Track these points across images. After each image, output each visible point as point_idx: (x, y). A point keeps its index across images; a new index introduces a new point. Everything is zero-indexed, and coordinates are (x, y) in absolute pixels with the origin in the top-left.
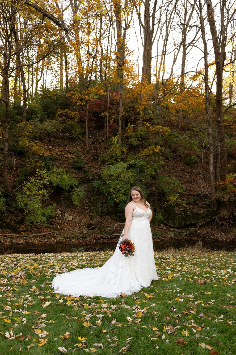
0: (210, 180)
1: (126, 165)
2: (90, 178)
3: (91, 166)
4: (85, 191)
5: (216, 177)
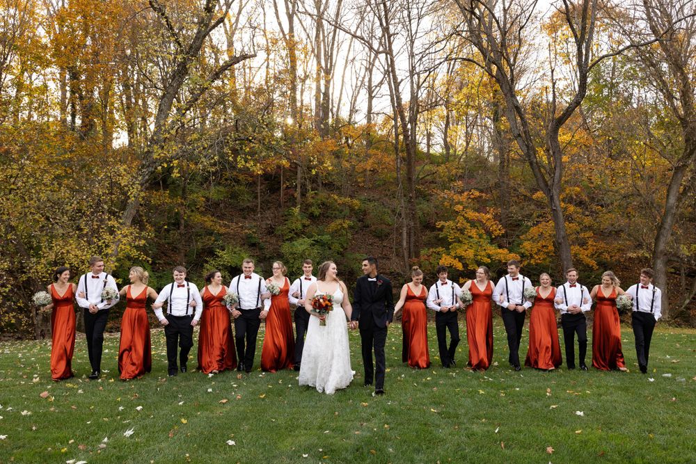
0: (403, 256)
1: (310, 241)
2: (268, 256)
3: (266, 242)
4: (263, 271)
5: (410, 253)
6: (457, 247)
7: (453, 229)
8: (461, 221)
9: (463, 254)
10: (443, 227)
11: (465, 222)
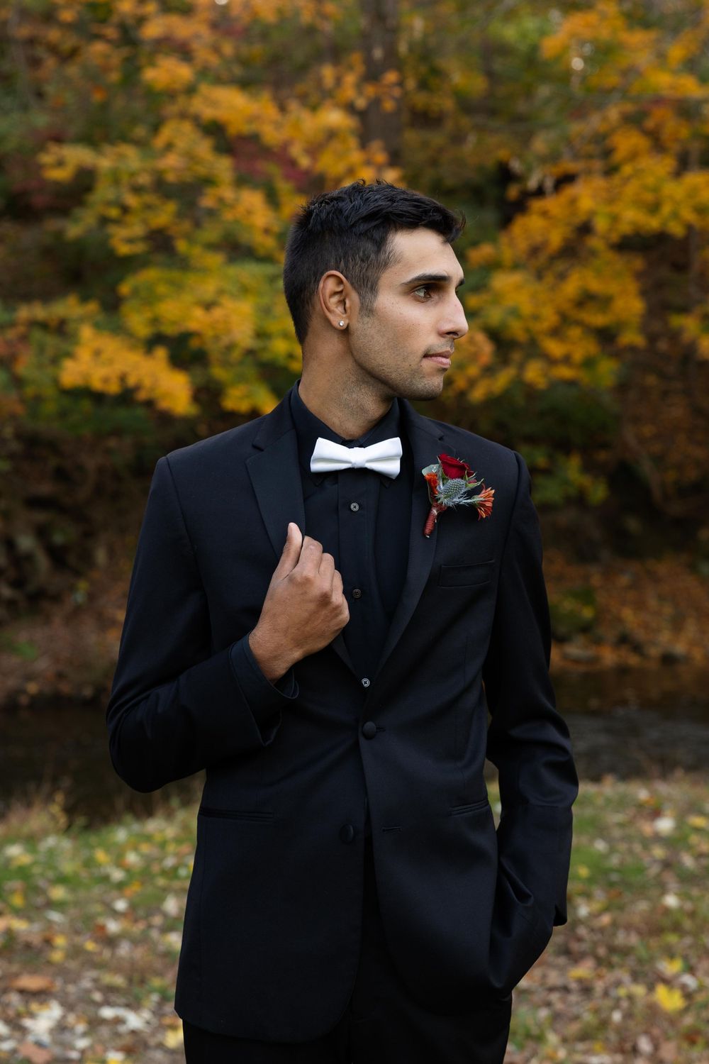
6: (162, 289)
7: (137, 190)
8: (181, 144)
9: (197, 320)
10: (84, 181)
11: (204, 148)
